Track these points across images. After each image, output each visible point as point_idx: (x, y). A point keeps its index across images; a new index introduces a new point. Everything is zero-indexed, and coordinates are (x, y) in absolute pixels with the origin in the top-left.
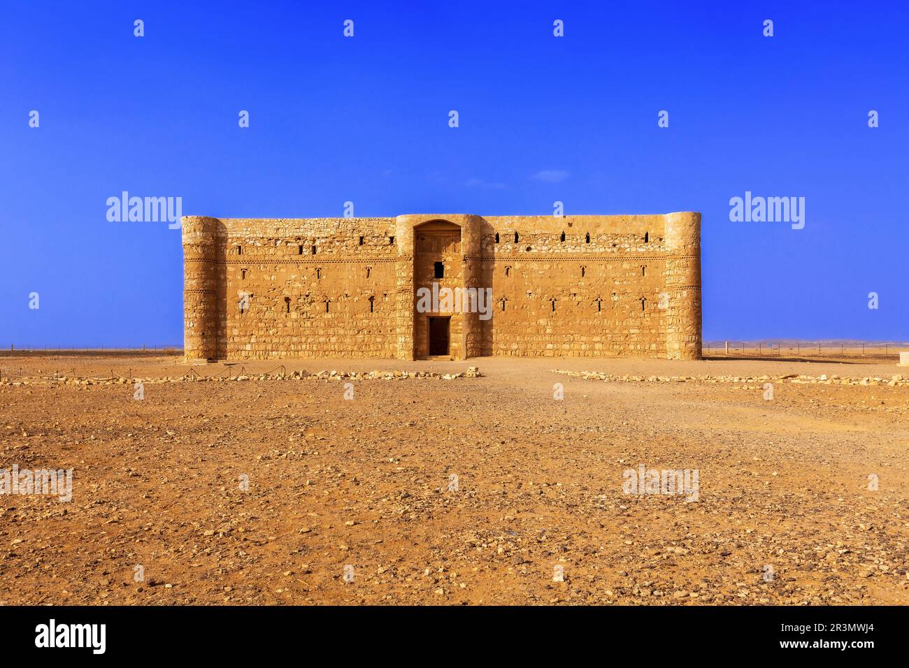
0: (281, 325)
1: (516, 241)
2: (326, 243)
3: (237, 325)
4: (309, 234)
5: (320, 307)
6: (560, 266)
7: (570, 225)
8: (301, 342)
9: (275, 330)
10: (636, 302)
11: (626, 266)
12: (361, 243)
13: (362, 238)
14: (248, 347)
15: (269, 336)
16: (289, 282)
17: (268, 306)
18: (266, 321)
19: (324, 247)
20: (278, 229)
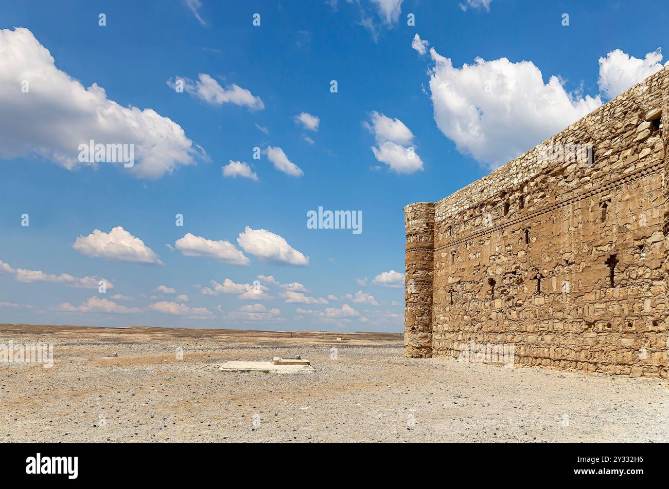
0: (484, 318)
2: (536, 185)
4: (515, 181)
5: (529, 287)
8: (506, 343)
9: (479, 325)
15: (473, 332)
16: (493, 257)
17: (473, 293)
18: (471, 313)
19: (534, 192)
20: (482, 191)
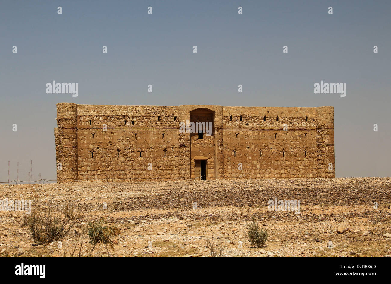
0: (114, 165)
1: (241, 120)
2: (140, 119)
3: (90, 164)
4: (130, 114)
6: (263, 134)
7: (268, 112)
8: (126, 174)
9: (111, 167)
10: (302, 153)
11: (296, 133)
12: (159, 120)
13: (159, 117)
14: (96, 177)
15: (108, 170)
16: (119, 140)
17: (107, 154)
18: (106, 162)
19: (138, 121)
20: (112, 111)
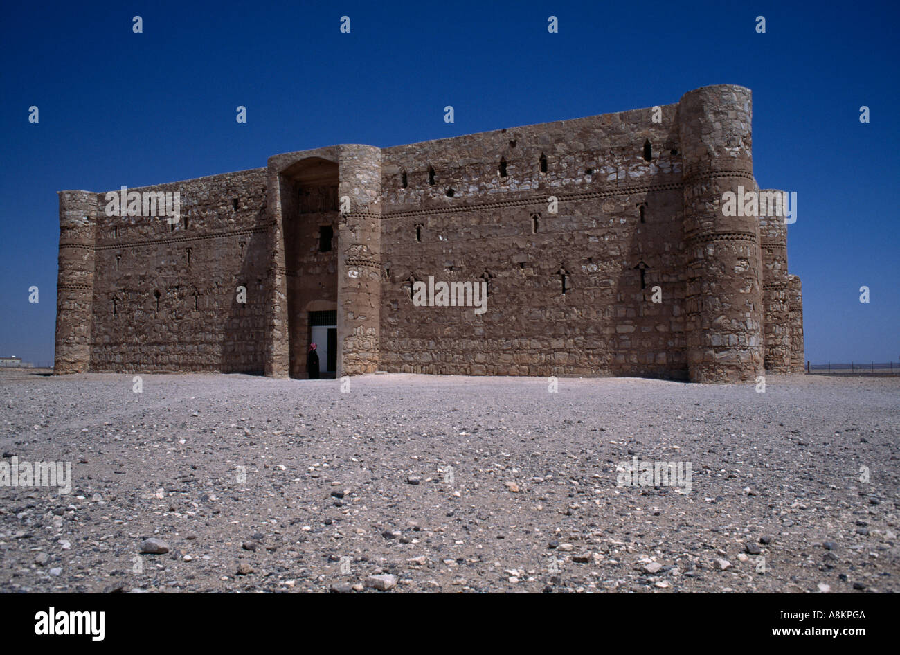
1: (431, 182)
2: (198, 212)
3: (109, 330)
5: (188, 302)
6: (496, 218)
7: (513, 144)
8: (168, 353)
11: (607, 207)
12: (236, 208)
13: (236, 202)
14: (119, 358)
15: (137, 344)
17: (137, 303)
18: (136, 323)
19: (196, 218)
